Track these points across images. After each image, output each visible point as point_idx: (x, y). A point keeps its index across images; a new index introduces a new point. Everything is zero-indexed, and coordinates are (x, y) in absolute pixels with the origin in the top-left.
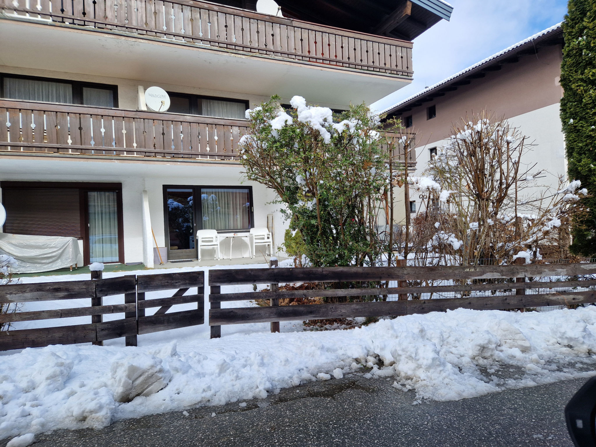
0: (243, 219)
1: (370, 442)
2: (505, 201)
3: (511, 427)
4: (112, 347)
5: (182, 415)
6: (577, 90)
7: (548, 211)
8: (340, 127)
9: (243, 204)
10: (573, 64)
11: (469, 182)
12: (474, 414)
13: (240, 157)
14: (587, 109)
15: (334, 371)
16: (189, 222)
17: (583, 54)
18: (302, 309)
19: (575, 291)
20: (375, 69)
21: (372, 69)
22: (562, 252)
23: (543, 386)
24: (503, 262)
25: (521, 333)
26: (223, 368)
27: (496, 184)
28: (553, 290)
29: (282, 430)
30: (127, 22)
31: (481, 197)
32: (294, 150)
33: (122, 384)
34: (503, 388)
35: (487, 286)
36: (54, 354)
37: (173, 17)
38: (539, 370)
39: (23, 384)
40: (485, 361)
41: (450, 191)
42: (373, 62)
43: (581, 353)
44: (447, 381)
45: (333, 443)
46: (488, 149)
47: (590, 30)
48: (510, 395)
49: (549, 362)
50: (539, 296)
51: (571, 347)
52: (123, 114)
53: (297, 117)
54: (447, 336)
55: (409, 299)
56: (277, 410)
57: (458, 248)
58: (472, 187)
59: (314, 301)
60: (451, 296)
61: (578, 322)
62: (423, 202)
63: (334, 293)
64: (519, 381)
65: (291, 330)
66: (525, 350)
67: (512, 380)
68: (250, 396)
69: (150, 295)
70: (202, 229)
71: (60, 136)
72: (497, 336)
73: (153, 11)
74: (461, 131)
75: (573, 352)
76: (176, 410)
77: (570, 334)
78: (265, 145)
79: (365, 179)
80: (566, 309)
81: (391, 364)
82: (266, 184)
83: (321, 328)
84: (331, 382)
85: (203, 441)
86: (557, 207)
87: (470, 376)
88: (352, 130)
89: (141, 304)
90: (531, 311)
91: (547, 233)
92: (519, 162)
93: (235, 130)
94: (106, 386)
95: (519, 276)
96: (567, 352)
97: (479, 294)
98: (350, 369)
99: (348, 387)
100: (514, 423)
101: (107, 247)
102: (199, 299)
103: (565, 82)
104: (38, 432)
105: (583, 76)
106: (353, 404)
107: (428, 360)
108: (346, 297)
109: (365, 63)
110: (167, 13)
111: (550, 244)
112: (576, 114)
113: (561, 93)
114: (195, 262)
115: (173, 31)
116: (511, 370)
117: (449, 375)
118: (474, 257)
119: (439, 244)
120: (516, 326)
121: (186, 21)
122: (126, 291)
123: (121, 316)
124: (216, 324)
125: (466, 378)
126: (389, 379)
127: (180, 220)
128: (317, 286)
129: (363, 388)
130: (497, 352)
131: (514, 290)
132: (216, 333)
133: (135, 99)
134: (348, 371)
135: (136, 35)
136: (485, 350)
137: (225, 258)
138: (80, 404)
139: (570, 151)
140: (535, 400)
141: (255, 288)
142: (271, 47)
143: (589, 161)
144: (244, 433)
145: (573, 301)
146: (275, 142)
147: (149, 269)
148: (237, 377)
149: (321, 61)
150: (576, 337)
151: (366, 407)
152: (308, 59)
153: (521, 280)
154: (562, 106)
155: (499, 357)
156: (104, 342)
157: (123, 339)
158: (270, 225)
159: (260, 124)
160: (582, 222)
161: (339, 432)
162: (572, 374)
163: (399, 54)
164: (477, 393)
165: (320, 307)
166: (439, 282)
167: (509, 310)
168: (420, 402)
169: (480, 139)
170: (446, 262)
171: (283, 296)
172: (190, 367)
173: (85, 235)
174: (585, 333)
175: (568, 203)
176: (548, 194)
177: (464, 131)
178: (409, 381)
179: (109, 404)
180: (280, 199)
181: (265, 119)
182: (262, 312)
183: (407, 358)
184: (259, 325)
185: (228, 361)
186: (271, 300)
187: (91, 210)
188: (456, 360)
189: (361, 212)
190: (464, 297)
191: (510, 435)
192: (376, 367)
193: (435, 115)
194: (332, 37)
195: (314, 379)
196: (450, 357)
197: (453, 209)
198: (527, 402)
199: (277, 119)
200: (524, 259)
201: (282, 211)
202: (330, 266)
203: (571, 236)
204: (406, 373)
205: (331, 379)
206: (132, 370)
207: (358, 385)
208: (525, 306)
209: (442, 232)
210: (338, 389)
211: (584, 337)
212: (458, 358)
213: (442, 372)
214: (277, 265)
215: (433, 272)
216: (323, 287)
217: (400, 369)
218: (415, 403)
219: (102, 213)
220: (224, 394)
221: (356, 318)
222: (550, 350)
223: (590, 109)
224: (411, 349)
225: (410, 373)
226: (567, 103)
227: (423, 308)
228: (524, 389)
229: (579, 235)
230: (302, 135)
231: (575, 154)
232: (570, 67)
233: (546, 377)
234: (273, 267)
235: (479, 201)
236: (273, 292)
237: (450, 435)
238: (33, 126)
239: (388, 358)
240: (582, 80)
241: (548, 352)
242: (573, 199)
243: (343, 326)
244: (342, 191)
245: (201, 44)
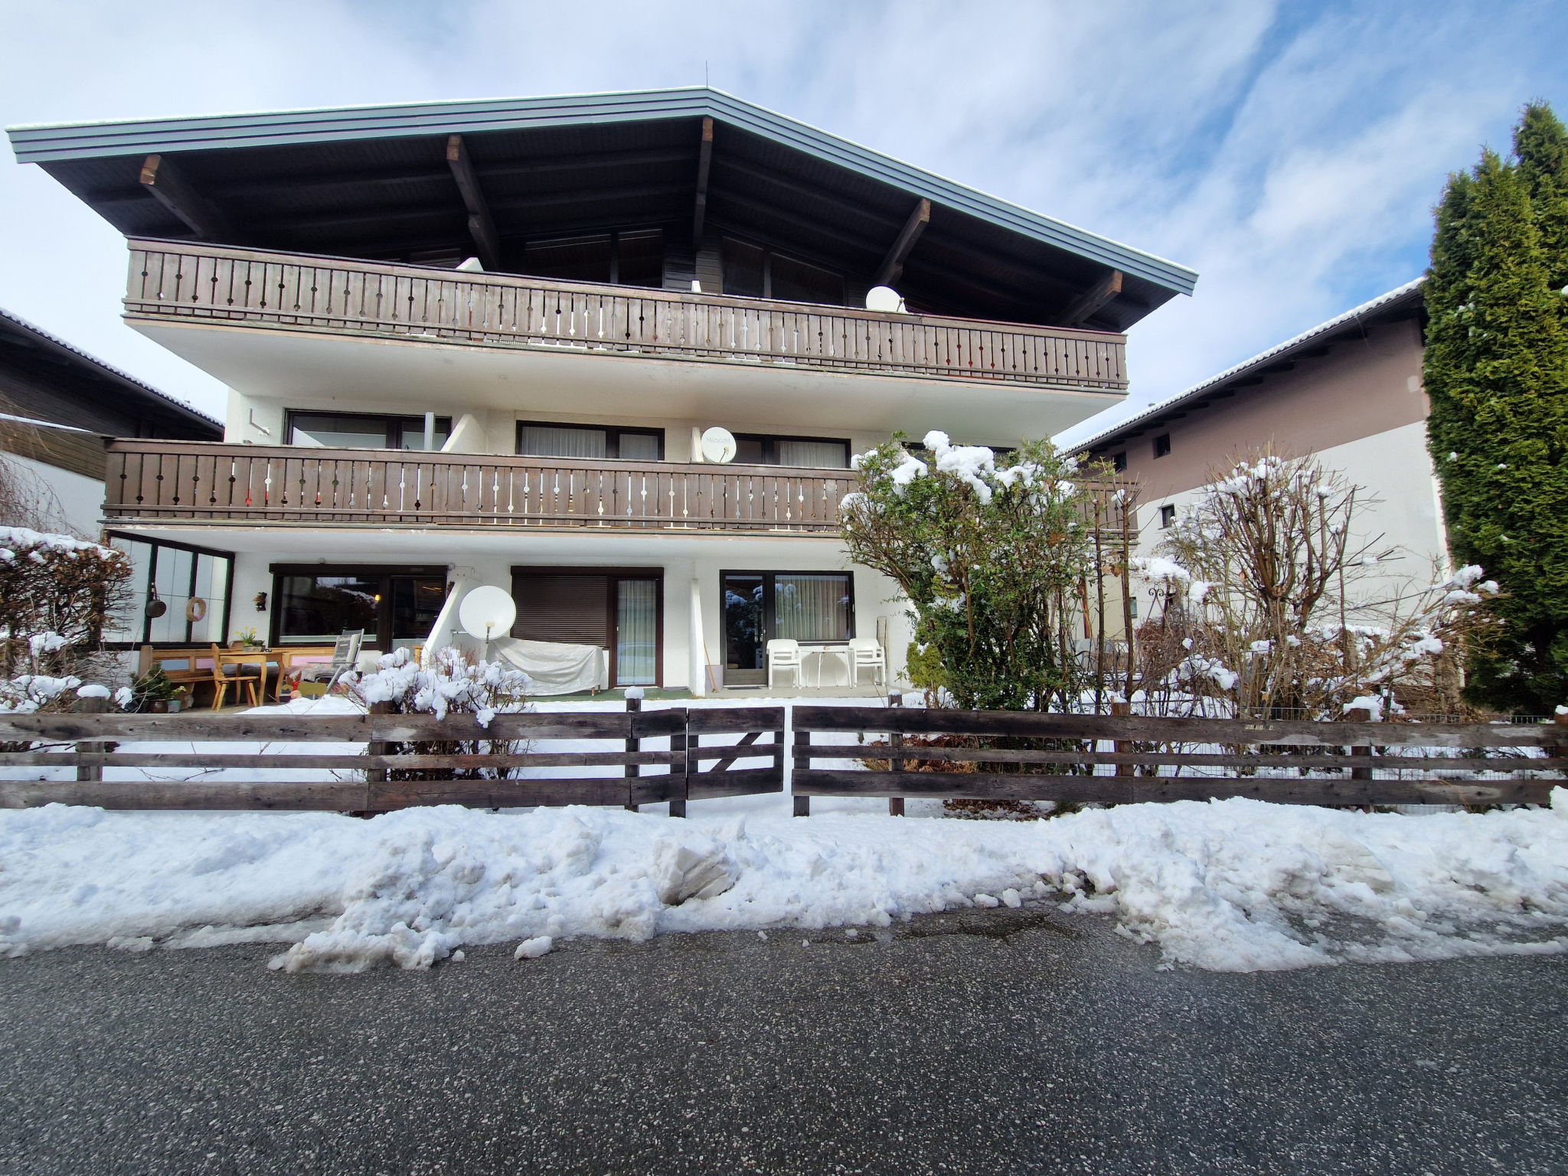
0: (838, 623)
1: (1081, 1030)
2: (1319, 603)
3: (1366, 1038)
4: (652, 816)
5: (757, 937)
6: (1462, 399)
7: (1411, 623)
8: (1007, 477)
9: (838, 599)
10: (1449, 354)
11: (1245, 567)
12: (1285, 1004)
13: (842, 526)
14: (1486, 432)
15: (1004, 893)
16: (753, 626)
17: (1470, 334)
18: (942, 779)
19: (1481, 778)
20: (1060, 381)
21: (1055, 381)
22: (1443, 700)
23: (1427, 962)
24: (1321, 715)
25: (1371, 854)
26: (818, 867)
27: (1301, 572)
28: (1432, 775)
29: (921, 986)
30: (683, 340)
31: (1270, 595)
32: (930, 517)
33: (669, 876)
34: (1341, 960)
35: (1290, 759)
36: (577, 819)
37: (746, 329)
38: (1416, 930)
39: (538, 861)
40: (1298, 902)
41: (1207, 584)
42: (1057, 370)
43: (1507, 903)
44: (1222, 933)
45: (1012, 1021)
46: (1281, 509)
47: (1481, 291)
48: (1357, 973)
49: (1437, 916)
50: (1401, 784)
51: (1482, 890)
52: (672, 468)
53: (935, 464)
54: (1216, 849)
55: (1137, 774)
56: (909, 949)
57: (1230, 686)
58: (1251, 575)
59: (962, 767)
60: (1219, 773)
61: (1497, 841)
62: (1156, 603)
63: (999, 756)
64: (1374, 948)
65: (923, 814)
66: (1380, 888)
67: (1358, 944)
68: (862, 919)
69: (706, 740)
70: (774, 638)
71: (589, 504)
72: (1320, 855)
73: (719, 322)
74: (1227, 478)
75: (1487, 899)
76: (748, 928)
77: (1480, 863)
78: (881, 508)
79: (1053, 562)
80: (1463, 813)
81: (1110, 891)
82: (881, 569)
83: (974, 815)
84: (999, 911)
85: (792, 985)
86: (1431, 615)
87: (1270, 929)
88: (1028, 483)
89: (693, 753)
90: (1387, 811)
91: (1411, 664)
92: (1345, 531)
93: (831, 486)
94: (646, 875)
95: (1358, 744)
96: (1473, 899)
97: (1273, 773)
98: (1034, 892)
99: (1032, 924)
100: (1372, 1031)
101: (640, 660)
102: (776, 750)
103: (1434, 386)
104: (557, 936)
105: (1473, 375)
106: (1043, 955)
107: (1182, 890)
108: (1017, 764)
109: (1042, 371)
110: (738, 324)
111: (1415, 683)
112: (1463, 442)
113: (1425, 405)
114: (764, 690)
115: (745, 348)
116: (1355, 925)
117: (1226, 922)
118: (1262, 704)
119: (1192, 679)
120: (1359, 840)
121: (763, 333)
122: (673, 731)
123: (664, 769)
124: (802, 794)
125: (1261, 931)
126: (1106, 918)
127: (741, 622)
128: (965, 741)
129: (1060, 930)
130: (1323, 888)
131: (1348, 771)
132: (802, 809)
133: (688, 446)
134: (1029, 895)
135: (693, 357)
136: (1298, 881)
137: (810, 685)
138: (613, 900)
139: (1454, 510)
140: (1412, 991)
141: (861, 739)
142: (887, 358)
143: (1497, 529)
144: (857, 981)
145: (1478, 798)
146: (899, 503)
147: (698, 698)
148: (840, 885)
149: (969, 374)
150: (1495, 870)
151: (1067, 963)
152: (946, 372)
153: (1363, 751)
154: (1429, 429)
155: (1326, 897)
156: (641, 806)
157: (666, 805)
158: (882, 635)
159: (874, 476)
160: (1488, 644)
161: (1022, 1003)
162: (1489, 945)
163: (1103, 355)
164: (1285, 962)
165: (975, 779)
166: (1193, 747)
167: (1338, 808)
168: (1172, 968)
169: (1264, 492)
170: (1203, 710)
171: (909, 756)
172: (766, 860)
173: (612, 644)
174: (1512, 865)
175: (1454, 609)
176: (1411, 590)
177: (1231, 477)
178: (1147, 925)
179: (652, 905)
180: (905, 594)
181: (882, 468)
182: (876, 780)
183: (1141, 882)
184: (869, 801)
185: (824, 856)
186: (890, 760)
187: (622, 606)
188: (1237, 896)
189: (1043, 617)
190: (1243, 776)
191: (1363, 1053)
192: (1080, 895)
193: (1169, 450)
194: (986, 336)
195: (969, 903)
196: (1224, 888)
197: (1213, 614)
198: (1396, 992)
199: (901, 467)
200: (1366, 713)
201: (909, 614)
202: (990, 709)
203: (1461, 671)
204: (1140, 911)
205: (1000, 906)
206: (684, 855)
207: (1048, 923)
208: (1372, 801)
209: (1198, 656)
210: (1014, 925)
211: (1510, 872)
212: (1242, 892)
213: (1212, 916)
214: (900, 703)
215: (1182, 729)
216: (977, 744)
217: (1127, 902)
218: (1161, 968)
219: (635, 611)
220: (820, 910)
221: (1037, 802)
222: (1436, 893)
223: (1491, 433)
224: (1149, 868)
225: (1147, 911)
226: (1441, 423)
227: (1164, 793)
228: (1388, 965)
229: (1481, 669)
230: (944, 492)
231: (1464, 517)
232: (1444, 359)
233: (1434, 947)
234: (895, 705)
235: (1267, 602)
236: (893, 747)
237: (1238, 1037)
238: (557, 490)
239: (1102, 878)
240: (1471, 381)
241: (1433, 897)
242: (1466, 600)
243: (1015, 814)
244: (1012, 582)
245: (784, 363)
